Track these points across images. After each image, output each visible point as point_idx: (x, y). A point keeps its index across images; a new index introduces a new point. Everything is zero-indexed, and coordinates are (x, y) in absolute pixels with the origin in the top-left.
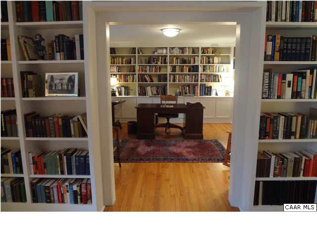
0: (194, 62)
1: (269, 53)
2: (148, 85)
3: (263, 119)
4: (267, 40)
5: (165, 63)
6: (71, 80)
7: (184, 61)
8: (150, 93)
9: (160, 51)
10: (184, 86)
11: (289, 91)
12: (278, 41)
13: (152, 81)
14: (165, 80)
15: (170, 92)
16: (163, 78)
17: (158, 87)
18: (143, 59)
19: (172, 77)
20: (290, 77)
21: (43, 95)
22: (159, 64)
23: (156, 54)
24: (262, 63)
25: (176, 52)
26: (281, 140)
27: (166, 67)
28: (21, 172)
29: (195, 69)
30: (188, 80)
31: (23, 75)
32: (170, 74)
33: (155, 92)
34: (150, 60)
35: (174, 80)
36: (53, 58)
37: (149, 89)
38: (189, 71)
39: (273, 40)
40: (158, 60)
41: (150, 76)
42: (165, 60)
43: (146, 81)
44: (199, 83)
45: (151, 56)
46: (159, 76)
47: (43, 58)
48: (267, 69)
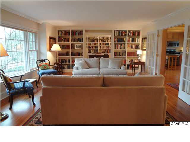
0: (107, 42)
1: (115, 41)
2: (91, 49)
3: (115, 53)
4: (115, 39)
5: (97, 42)
6: (80, 46)
7: (104, 41)
8: (92, 52)
9: (95, 38)
10: (104, 50)
11: (119, 48)
12: (117, 39)
13: (93, 48)
14: (97, 48)
15: (99, 52)
16: (97, 47)
17: (95, 50)
18: (90, 41)
19: (100, 47)
20: (119, 45)
21: (75, 48)
22: (95, 42)
23: (94, 39)
24: (114, 43)
25: (101, 38)
26: (118, 56)
27: (98, 43)
28: (70, 63)
29: (108, 44)
30: (105, 48)
31: (72, 45)
32: (99, 46)
33: (94, 52)
34: (92, 41)
35: (100, 48)
36: (77, 42)
37: (92, 51)
38: (106, 45)
39: (116, 39)
40: (95, 41)
41: (92, 46)
42: (97, 41)
43: (91, 48)
44: (109, 49)
45: (92, 40)
46: (95, 46)
47: (75, 42)
48: (115, 44)
